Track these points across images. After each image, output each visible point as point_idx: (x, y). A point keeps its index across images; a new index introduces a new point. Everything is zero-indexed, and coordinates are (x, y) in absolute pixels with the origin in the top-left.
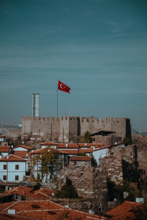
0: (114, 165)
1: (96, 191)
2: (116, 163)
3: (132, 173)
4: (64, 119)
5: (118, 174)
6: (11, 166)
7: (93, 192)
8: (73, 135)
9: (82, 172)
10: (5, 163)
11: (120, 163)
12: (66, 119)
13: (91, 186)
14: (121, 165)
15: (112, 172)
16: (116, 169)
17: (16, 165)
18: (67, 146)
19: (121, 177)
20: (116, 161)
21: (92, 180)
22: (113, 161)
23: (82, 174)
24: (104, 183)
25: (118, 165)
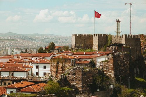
0: (108, 67)
1: (84, 84)
3: (124, 71)
4: (96, 35)
5: (111, 72)
6: (41, 66)
7: (81, 86)
8: (101, 46)
9: (74, 72)
10: (37, 65)
11: (112, 65)
12: (97, 36)
13: (80, 81)
14: (112, 66)
15: (106, 71)
16: (109, 69)
17: (44, 66)
18: (84, 53)
19: (113, 74)
20: (109, 63)
21: (81, 77)
23: (74, 73)
24: (91, 79)
25: (110, 66)
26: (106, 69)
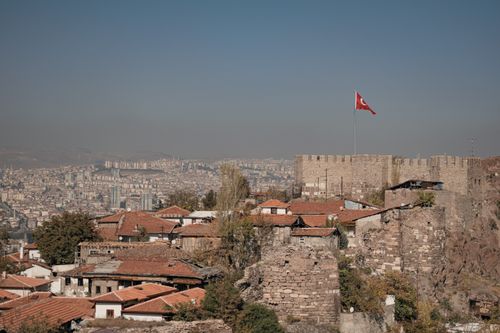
0: (384, 244)
1: (314, 293)
2: (389, 241)
5: (391, 260)
7: (307, 296)
9: (286, 259)
11: (395, 241)
13: (303, 284)
14: (396, 244)
15: (380, 257)
16: (388, 252)
19: (397, 265)
20: (388, 236)
21: (306, 273)
22: (383, 237)
23: (286, 262)
24: (333, 279)
25: (391, 244)
26: (378, 252)
